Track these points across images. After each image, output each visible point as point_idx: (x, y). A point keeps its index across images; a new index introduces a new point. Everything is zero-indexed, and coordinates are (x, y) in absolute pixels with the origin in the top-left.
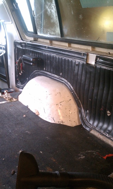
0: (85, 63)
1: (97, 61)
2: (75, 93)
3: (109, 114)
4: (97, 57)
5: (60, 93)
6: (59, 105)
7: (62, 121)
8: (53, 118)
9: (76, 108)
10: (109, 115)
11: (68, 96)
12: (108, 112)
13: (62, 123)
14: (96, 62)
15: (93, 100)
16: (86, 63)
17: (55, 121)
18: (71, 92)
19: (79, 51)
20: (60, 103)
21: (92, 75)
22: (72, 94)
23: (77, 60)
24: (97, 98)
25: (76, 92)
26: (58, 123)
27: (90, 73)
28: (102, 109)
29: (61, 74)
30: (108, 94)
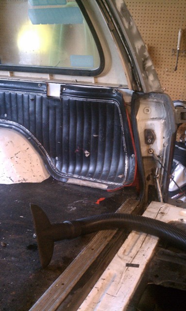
0: (44, 96)
1: (63, 91)
2: (35, 138)
3: (87, 154)
4: (62, 87)
5: (11, 142)
6: (15, 158)
7: (24, 179)
8: (10, 178)
9: (38, 158)
10: (87, 156)
11: (24, 144)
12: (86, 152)
13: (24, 182)
14: (62, 93)
15: (63, 142)
16: (47, 95)
17: (13, 181)
18: (27, 138)
19: (33, 81)
20: (15, 154)
21: (57, 110)
22: (29, 140)
23: (31, 93)
24: (69, 138)
25: (35, 136)
26: (18, 182)
27: (55, 108)
28: (77, 150)
29: (6, 115)
30: (82, 131)
